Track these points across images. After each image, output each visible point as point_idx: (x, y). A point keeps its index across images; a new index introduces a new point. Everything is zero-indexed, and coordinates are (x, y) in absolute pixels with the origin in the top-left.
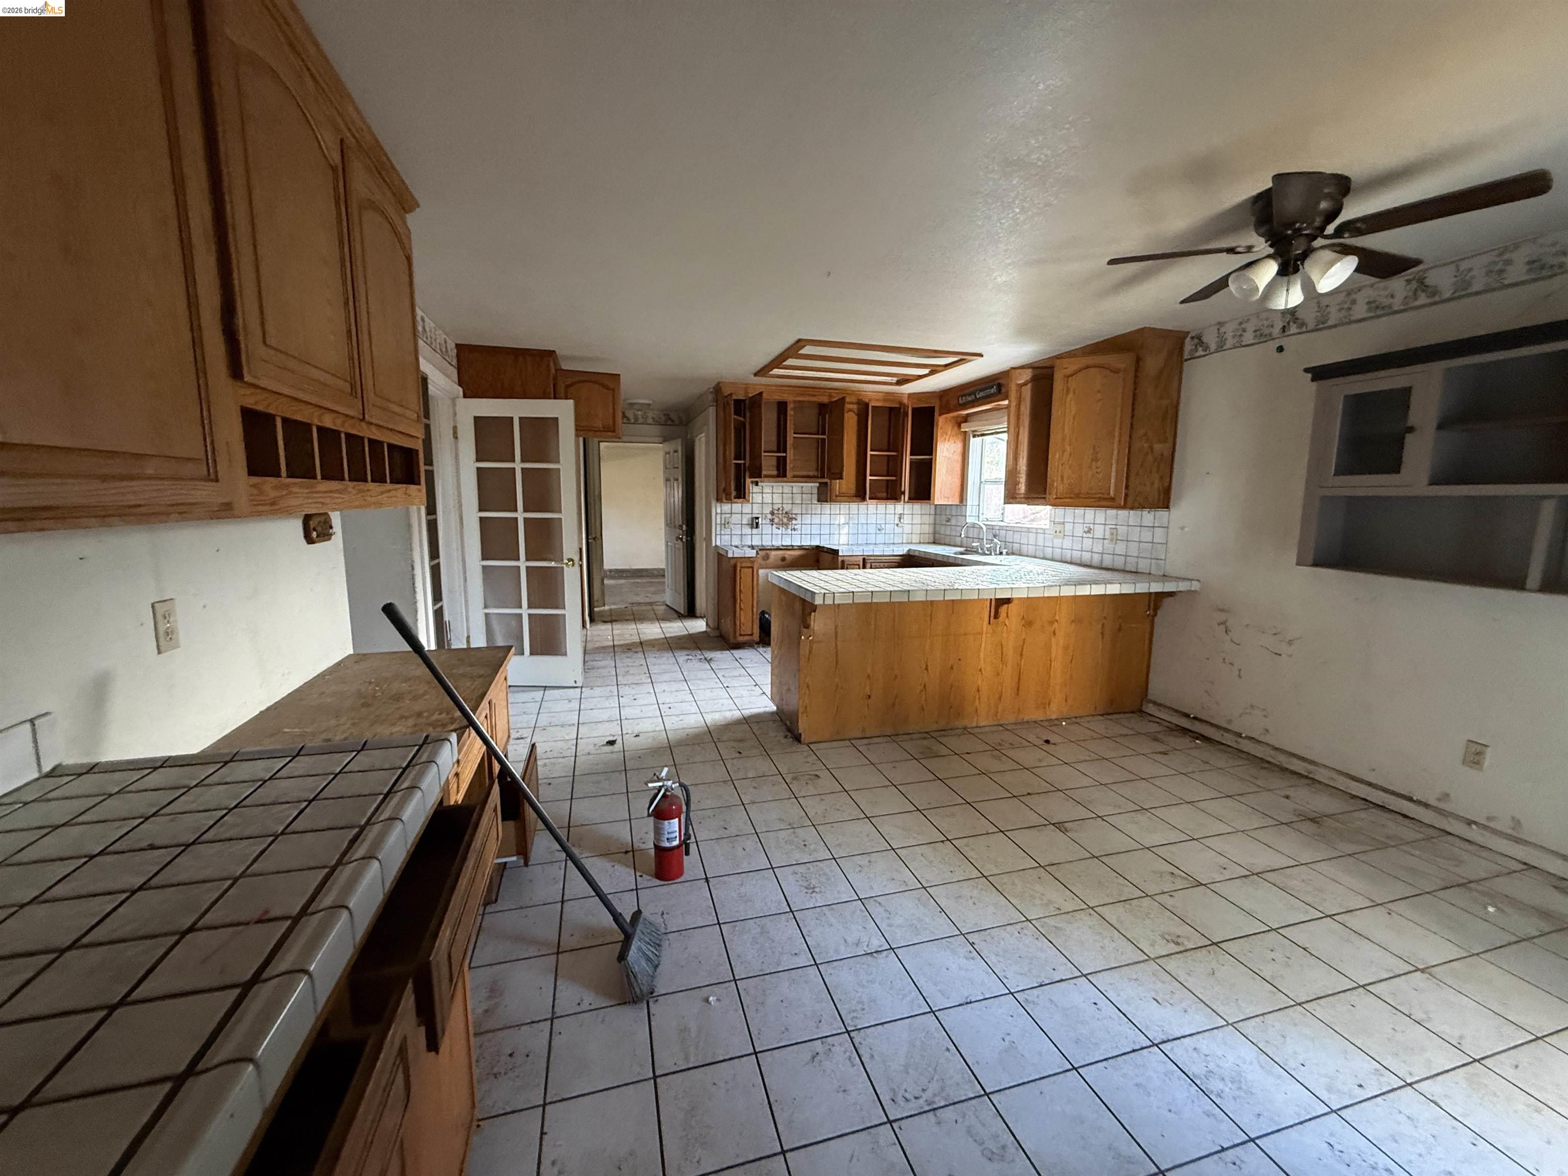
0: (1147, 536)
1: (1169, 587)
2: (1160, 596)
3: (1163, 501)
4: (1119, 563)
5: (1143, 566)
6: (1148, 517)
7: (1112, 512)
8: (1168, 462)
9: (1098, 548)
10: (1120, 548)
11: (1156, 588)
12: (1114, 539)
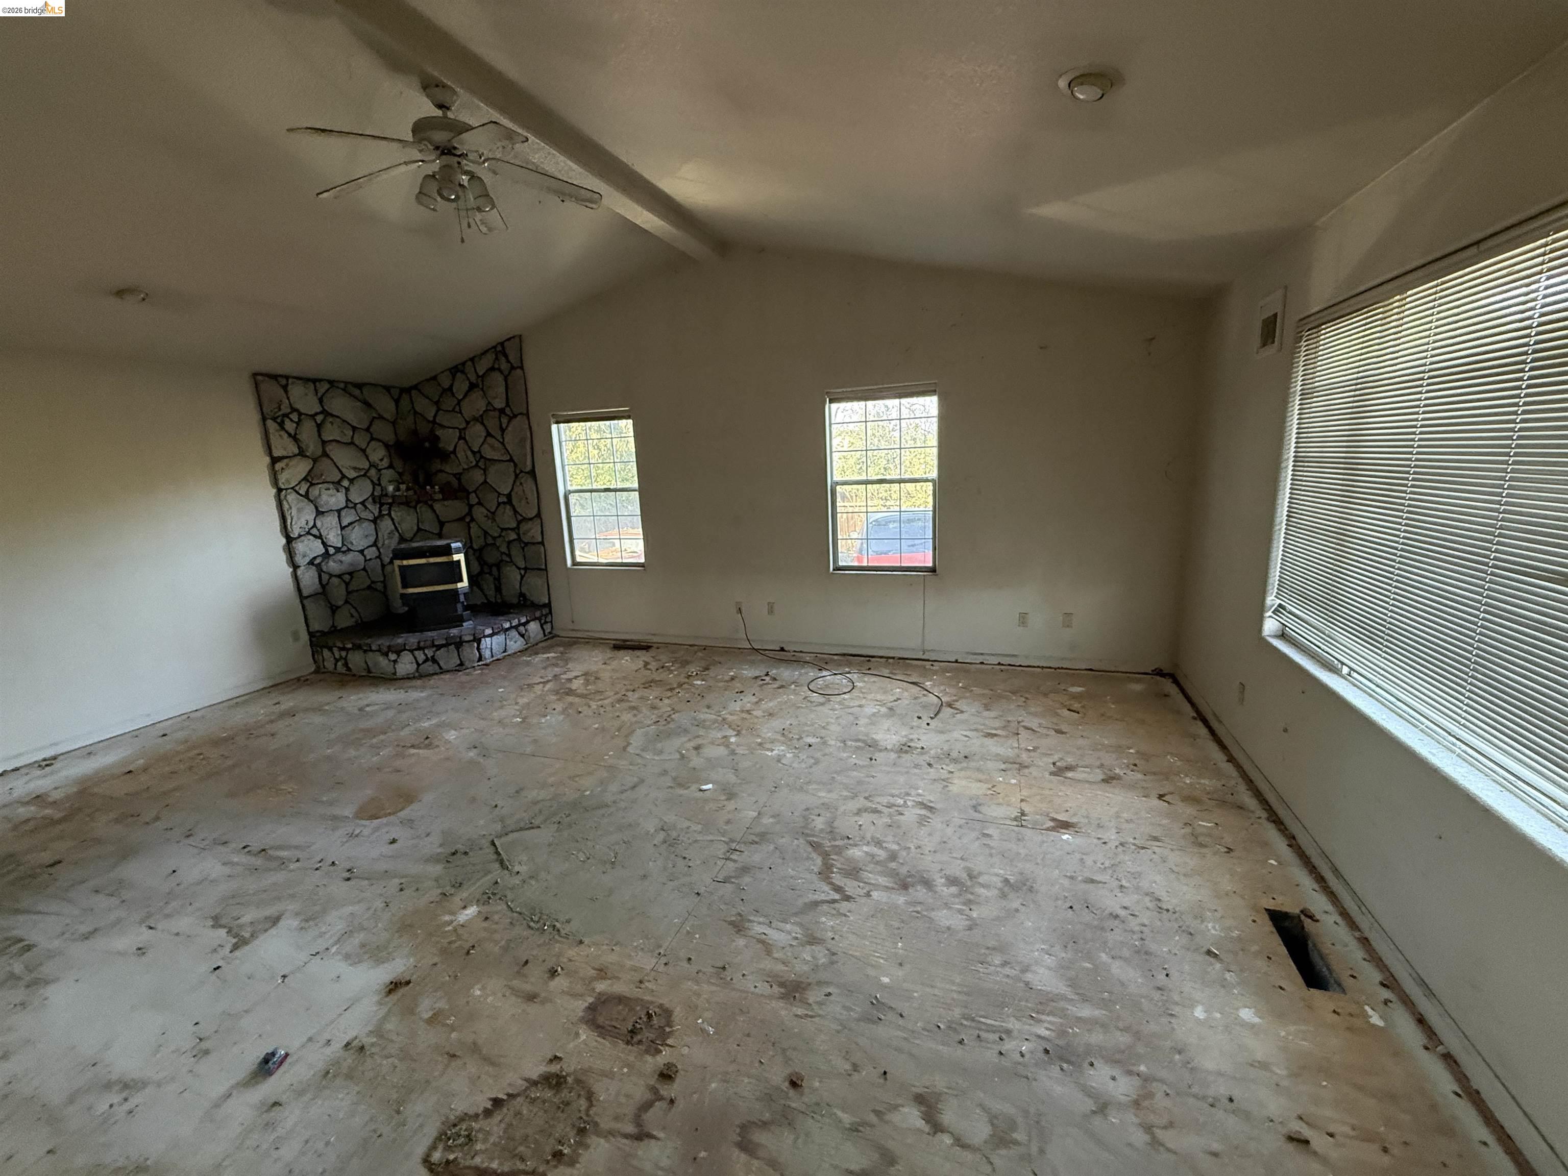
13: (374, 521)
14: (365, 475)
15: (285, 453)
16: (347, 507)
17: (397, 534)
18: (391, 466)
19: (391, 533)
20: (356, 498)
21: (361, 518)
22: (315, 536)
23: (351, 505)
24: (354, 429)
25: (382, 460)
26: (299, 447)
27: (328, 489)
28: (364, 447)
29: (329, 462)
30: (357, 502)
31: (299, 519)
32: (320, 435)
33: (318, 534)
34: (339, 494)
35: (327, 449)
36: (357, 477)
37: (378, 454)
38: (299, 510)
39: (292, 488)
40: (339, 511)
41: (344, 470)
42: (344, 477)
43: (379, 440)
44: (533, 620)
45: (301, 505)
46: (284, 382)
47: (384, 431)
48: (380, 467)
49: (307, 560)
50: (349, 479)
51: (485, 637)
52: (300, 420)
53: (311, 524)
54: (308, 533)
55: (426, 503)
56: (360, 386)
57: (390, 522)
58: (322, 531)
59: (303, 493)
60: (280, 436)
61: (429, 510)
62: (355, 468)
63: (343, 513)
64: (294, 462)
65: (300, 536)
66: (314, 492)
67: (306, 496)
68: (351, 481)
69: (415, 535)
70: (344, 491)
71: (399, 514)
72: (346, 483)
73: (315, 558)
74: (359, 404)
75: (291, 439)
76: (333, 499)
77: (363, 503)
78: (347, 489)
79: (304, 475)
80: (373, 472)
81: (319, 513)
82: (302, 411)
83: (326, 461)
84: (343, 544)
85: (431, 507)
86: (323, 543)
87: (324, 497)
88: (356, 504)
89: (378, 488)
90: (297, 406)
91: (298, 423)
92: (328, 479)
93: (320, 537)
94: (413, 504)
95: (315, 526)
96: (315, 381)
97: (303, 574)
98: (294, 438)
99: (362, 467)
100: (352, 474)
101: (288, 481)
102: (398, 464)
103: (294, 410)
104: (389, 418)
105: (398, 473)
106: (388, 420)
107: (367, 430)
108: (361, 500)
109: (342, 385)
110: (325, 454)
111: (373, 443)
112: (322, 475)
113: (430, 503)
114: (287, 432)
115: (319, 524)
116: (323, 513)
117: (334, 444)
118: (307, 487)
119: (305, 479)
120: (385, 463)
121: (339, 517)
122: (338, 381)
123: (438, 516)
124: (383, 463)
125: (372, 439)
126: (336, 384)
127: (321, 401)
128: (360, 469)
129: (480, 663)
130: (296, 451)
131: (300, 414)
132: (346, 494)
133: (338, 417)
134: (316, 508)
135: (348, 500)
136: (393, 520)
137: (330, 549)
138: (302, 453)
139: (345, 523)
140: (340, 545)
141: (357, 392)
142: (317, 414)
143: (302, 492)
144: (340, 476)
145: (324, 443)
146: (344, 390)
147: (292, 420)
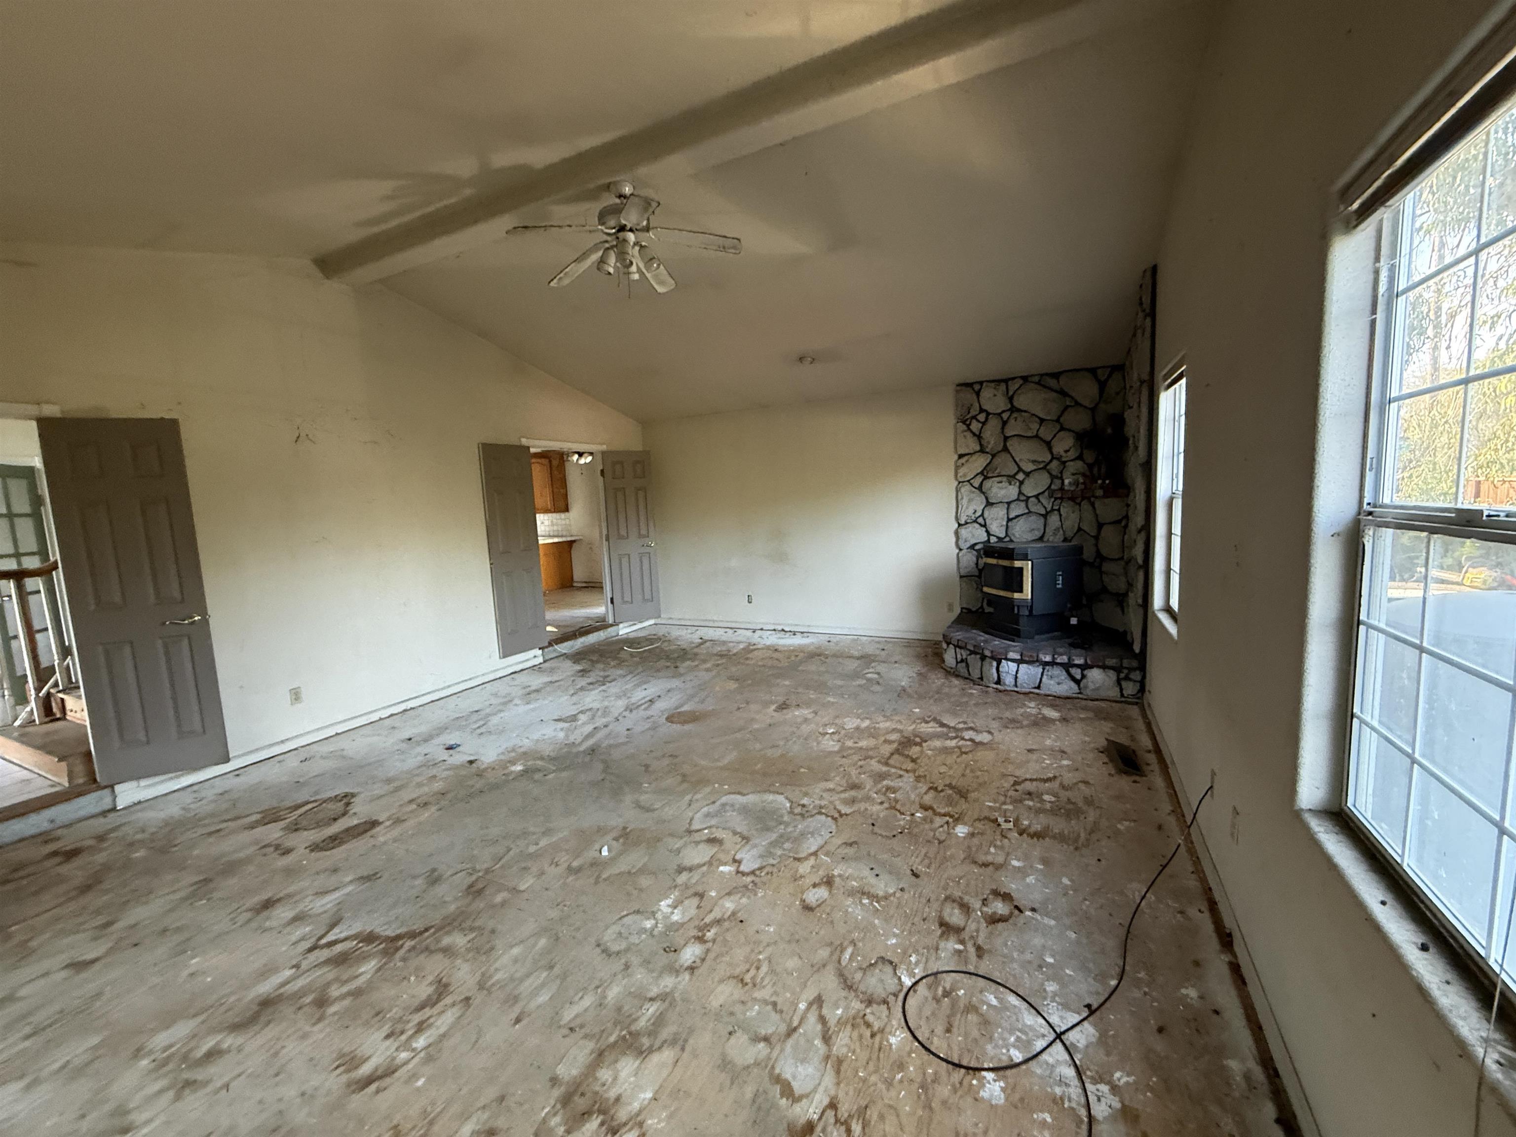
0: (563, 522)
1: (573, 539)
2: (574, 541)
3: (566, 509)
4: (556, 533)
5: (564, 533)
6: (563, 515)
7: (550, 515)
8: (566, 496)
9: (547, 529)
10: (555, 528)
11: (569, 539)
12: (553, 525)
13: (1045, 516)
14: (1044, 468)
15: (967, 451)
16: (1018, 500)
17: (1061, 532)
18: (1080, 458)
19: (1057, 529)
20: (1030, 490)
21: (1030, 512)
22: (980, 525)
23: (1022, 498)
24: (1042, 421)
25: (1066, 451)
26: (981, 445)
27: (1001, 482)
28: (1049, 438)
29: (1009, 456)
30: (1029, 495)
31: (967, 508)
32: (1003, 432)
33: (983, 523)
34: (1011, 487)
35: (1008, 444)
36: (1035, 470)
37: (1064, 445)
38: (970, 501)
39: (968, 481)
40: (1009, 503)
41: (1021, 464)
42: (1020, 470)
43: (1069, 430)
44: (1098, 667)
45: (972, 495)
46: (977, 387)
47: (1079, 421)
48: (1064, 459)
49: (968, 545)
50: (1024, 472)
51: (1007, 659)
52: (987, 419)
53: (979, 513)
54: (975, 521)
55: (1089, 499)
56: (1056, 376)
57: (1058, 517)
58: (987, 521)
59: (977, 486)
60: (965, 436)
61: (1091, 508)
62: (1034, 462)
63: (1012, 506)
64: (974, 457)
65: (966, 523)
66: (987, 484)
67: (980, 488)
68: (1027, 474)
69: (1075, 534)
70: (1018, 484)
71: (1066, 510)
72: (1021, 476)
73: (976, 544)
74: (1054, 395)
75: (976, 438)
76: (1003, 492)
77: (1037, 496)
78: (1021, 483)
79: (980, 470)
80: (1055, 463)
81: (989, 504)
82: (990, 411)
83: (1004, 455)
84: (1007, 535)
85: (1093, 505)
86: (987, 531)
87: (994, 490)
88: (1028, 498)
89: (1058, 482)
90: (984, 407)
91: (984, 423)
92: (1003, 473)
93: (984, 526)
94: (1078, 501)
95: (982, 515)
96: (1006, 381)
97: (963, 556)
98: (979, 437)
99: (1040, 460)
100: (1029, 467)
101: (965, 475)
102: (1090, 457)
103: (982, 410)
104: (1087, 405)
105: (1087, 464)
106: (1085, 407)
107: (1058, 421)
108: (1035, 493)
109: (1036, 379)
110: (1005, 449)
111: (1062, 433)
112: (996, 469)
113: (1092, 499)
114: (972, 432)
115: (986, 515)
116: (993, 504)
117: (1015, 438)
118: (981, 480)
119: (982, 473)
120: (1072, 454)
121: (1008, 509)
122: (1033, 375)
123: (1097, 516)
124: (1069, 453)
125: (1062, 429)
126: (1030, 379)
127: (1011, 399)
128: (1039, 462)
129: (995, 686)
130: (978, 448)
131: (988, 414)
132: (1020, 487)
133: (1025, 411)
134: (987, 498)
135: (1020, 493)
136: (1061, 515)
137: (992, 538)
138: (982, 451)
139: (1012, 516)
140: (1002, 535)
141: (1052, 383)
142: (1004, 411)
143: (976, 484)
144: (1016, 469)
145: (1006, 439)
146: (1039, 383)
147: (978, 421)
